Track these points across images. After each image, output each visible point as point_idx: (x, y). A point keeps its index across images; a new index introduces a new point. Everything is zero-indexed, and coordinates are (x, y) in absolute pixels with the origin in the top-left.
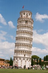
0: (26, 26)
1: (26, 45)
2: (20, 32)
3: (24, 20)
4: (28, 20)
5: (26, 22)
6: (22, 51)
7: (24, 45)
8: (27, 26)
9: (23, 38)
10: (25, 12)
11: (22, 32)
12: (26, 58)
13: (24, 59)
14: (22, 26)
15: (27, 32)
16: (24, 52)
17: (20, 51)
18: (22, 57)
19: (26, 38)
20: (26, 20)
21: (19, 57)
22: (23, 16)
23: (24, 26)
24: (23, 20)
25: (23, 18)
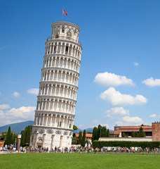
0: (66, 59)
1: (64, 101)
2: (52, 71)
3: (64, 44)
4: (71, 45)
5: (67, 50)
6: (54, 115)
8: (69, 60)
9: (58, 86)
10: (66, 26)
11: (56, 71)
12: (63, 129)
13: (58, 133)
14: (58, 58)
15: (68, 73)
16: (58, 116)
17: (50, 115)
18: (55, 128)
19: (66, 87)
20: (67, 44)
21: (48, 128)
22: (61, 34)
23: (62, 58)
24: (60, 43)
25: (60, 38)
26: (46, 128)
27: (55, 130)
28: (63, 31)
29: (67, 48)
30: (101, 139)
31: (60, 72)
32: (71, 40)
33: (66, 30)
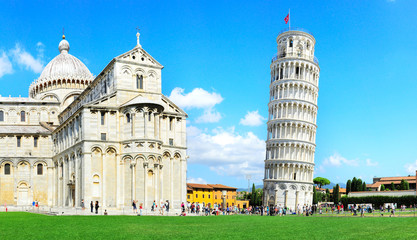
0: (296, 85)
1: (298, 146)
2: (280, 105)
3: (292, 63)
4: (302, 65)
5: (297, 72)
6: (286, 165)
7: (293, 145)
8: (301, 86)
9: (289, 125)
10: (294, 37)
11: (285, 105)
12: (299, 183)
13: (293, 187)
14: (286, 85)
15: (300, 105)
16: (292, 165)
17: (281, 165)
18: (288, 182)
19: (299, 125)
20: (297, 64)
21: (281, 182)
22: (288, 50)
23: (291, 85)
24: (287, 64)
25: (287, 56)
26: (277, 182)
27: (288, 185)
28: (291, 45)
29: (297, 69)
30: (351, 195)
31: (290, 104)
32: (303, 57)
33: (295, 43)
